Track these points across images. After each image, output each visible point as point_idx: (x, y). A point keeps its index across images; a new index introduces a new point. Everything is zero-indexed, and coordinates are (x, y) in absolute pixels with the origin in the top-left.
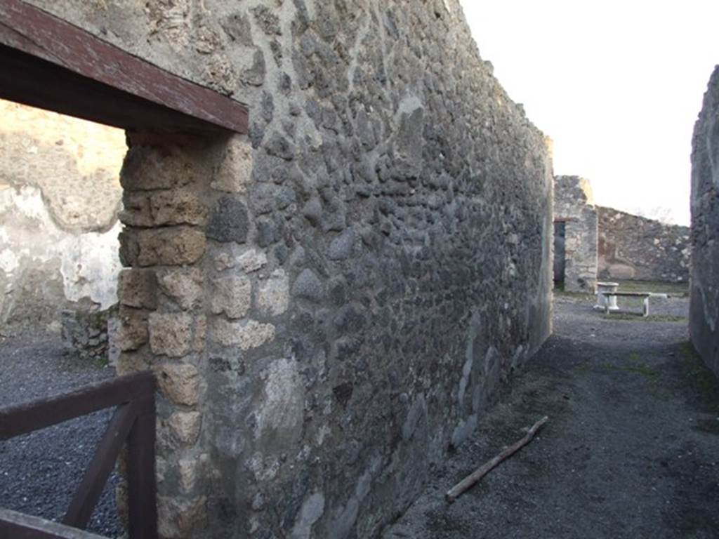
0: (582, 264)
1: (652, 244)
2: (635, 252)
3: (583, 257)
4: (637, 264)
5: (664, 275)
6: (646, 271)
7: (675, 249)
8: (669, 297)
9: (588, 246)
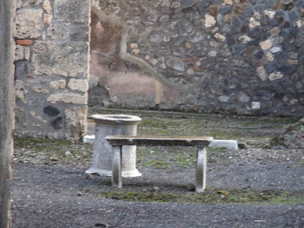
0: (55, 70)
1: (200, 27)
2: (162, 44)
3: (57, 54)
4: (169, 73)
5: (224, 99)
6: (186, 87)
7: (247, 39)
8: (241, 146)
9: (69, 29)
